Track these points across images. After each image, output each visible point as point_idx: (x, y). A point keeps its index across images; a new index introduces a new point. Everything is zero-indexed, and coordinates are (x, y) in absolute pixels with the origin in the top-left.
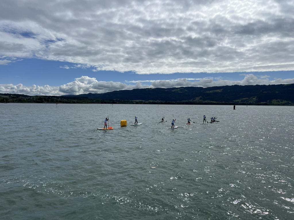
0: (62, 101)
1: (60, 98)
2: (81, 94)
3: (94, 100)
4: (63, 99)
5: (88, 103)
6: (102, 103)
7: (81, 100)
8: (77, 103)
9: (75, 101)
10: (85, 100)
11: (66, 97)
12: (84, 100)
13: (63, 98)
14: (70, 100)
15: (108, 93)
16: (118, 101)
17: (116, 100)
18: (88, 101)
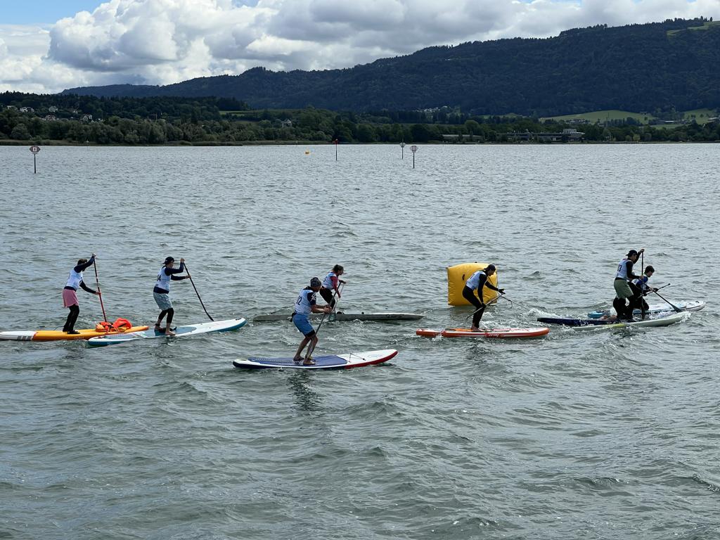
0: (68, 128)
1: (53, 109)
2: (198, 76)
3: (284, 117)
4: (77, 117)
5: (241, 140)
6: (338, 138)
7: (195, 121)
8: (173, 139)
9: (158, 126)
10: (226, 121)
11: (93, 99)
12: (218, 118)
13: (72, 105)
14: (120, 120)
15: (382, 62)
16: (454, 121)
17: (441, 117)
18: (240, 128)
